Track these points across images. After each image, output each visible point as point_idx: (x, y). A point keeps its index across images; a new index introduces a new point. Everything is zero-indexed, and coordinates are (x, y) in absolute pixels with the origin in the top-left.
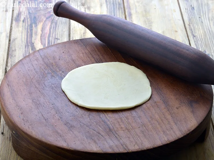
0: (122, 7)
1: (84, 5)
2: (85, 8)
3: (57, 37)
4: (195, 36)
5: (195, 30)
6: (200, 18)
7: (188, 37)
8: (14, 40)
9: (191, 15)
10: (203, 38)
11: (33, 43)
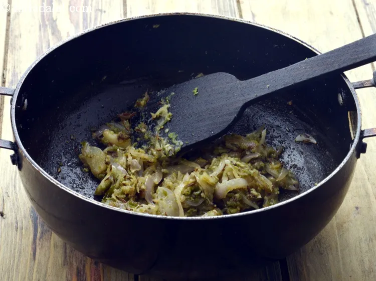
3: (100, 8)
4: (368, 4)
8: (18, 14)
11: (55, 19)
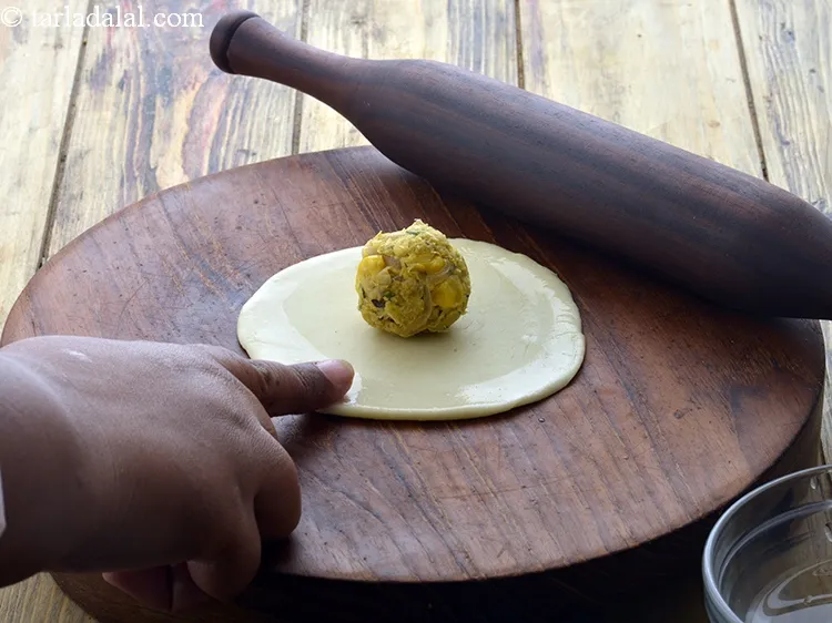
0: (511, 29)
1: (363, 23)
2: (365, 35)
3: (246, 147)
4: (787, 143)
5: (789, 119)
6: (813, 71)
7: (760, 146)
8: (81, 156)
9: (779, 60)
10: (817, 147)
11: (152, 167)
